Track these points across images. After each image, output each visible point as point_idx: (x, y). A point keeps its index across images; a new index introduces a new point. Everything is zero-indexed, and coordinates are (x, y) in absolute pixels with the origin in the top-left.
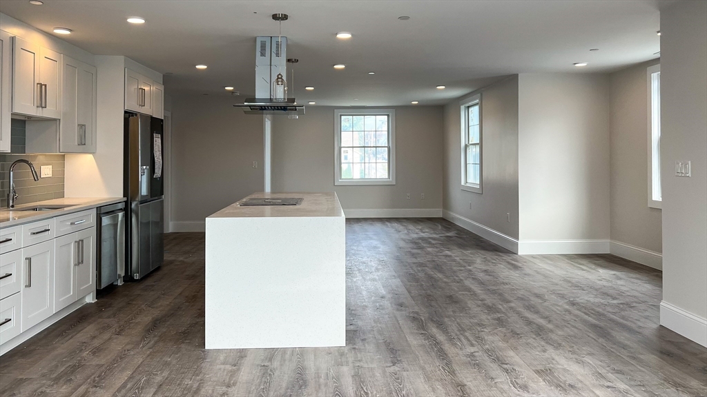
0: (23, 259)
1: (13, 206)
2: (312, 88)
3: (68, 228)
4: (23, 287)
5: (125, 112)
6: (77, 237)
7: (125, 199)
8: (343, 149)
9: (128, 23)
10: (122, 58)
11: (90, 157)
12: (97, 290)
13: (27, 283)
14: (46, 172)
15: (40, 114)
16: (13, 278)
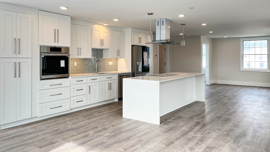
1: (96, 72)
2: (212, 32)
3: (105, 79)
5: (132, 45)
6: (109, 82)
7: (132, 72)
8: (244, 56)
9: (114, 21)
10: (130, 29)
11: (123, 59)
12: (119, 98)
13: (89, 92)
14: (111, 63)
15: (101, 47)
16: (84, 90)
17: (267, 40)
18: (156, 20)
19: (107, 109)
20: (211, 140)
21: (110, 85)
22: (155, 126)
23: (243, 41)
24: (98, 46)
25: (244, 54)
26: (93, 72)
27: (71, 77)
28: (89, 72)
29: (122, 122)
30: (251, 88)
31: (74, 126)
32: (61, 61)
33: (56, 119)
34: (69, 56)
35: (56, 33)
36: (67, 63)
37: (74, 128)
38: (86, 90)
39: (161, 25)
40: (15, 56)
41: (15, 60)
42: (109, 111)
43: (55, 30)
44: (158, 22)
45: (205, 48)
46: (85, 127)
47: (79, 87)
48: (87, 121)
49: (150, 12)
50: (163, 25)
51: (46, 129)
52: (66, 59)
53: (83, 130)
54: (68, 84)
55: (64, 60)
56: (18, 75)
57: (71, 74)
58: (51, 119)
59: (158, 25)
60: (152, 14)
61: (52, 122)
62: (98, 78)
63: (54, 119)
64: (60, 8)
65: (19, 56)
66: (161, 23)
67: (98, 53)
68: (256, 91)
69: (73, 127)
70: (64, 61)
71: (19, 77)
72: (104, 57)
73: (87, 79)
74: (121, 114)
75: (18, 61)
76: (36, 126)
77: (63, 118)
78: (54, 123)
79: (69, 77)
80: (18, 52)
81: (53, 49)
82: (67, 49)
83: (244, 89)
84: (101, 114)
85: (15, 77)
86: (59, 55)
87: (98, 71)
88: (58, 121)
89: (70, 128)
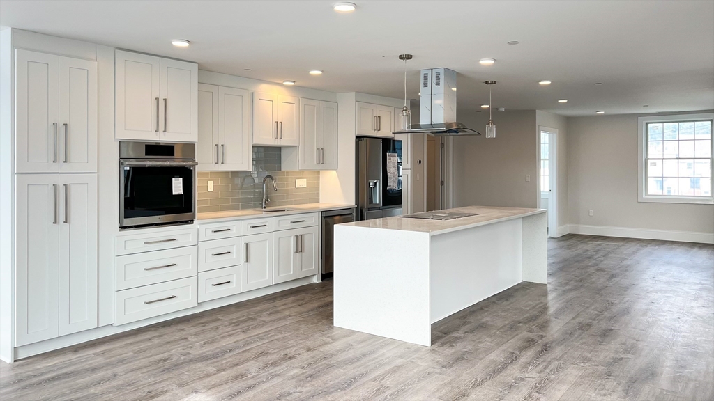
0: (243, 244)
1: (265, 208)
2: (566, 101)
3: (288, 225)
4: (243, 262)
5: (357, 137)
6: (298, 232)
7: (356, 206)
8: (649, 162)
9: (310, 75)
10: (353, 94)
11: (334, 172)
12: (322, 274)
13: (245, 260)
14: (301, 183)
15: (277, 143)
16: (234, 255)
17: (709, 122)
18: (420, 72)
19: (294, 304)
20: (564, 388)
21: (300, 240)
22: (418, 349)
23: (647, 123)
24: (268, 140)
25: (649, 157)
26: (254, 207)
27: (199, 221)
28: (244, 207)
29: (333, 340)
30: (666, 246)
31: (209, 349)
32: (173, 179)
33: (162, 331)
34: (194, 166)
35: (161, 106)
36: (188, 186)
37: (208, 353)
38: (237, 255)
39: (434, 85)
40: (54, 168)
41: (54, 179)
42: (298, 309)
43: (157, 99)
44: (426, 77)
45: (547, 142)
46: (238, 351)
47: (221, 246)
48: (242, 336)
49: (404, 53)
50: (438, 84)
51: (136, 357)
52: (187, 175)
53: (230, 359)
54: (191, 239)
55: (180, 177)
56: (62, 217)
57: (200, 211)
58: (148, 331)
59: (425, 85)
60: (410, 57)
61: (150, 339)
62: (268, 221)
63: (155, 330)
64: (171, 43)
65: (65, 168)
66: (434, 80)
67: (268, 157)
68: (681, 256)
69: (204, 353)
70: (181, 179)
71: (66, 222)
72: (284, 168)
73: (241, 224)
74: (329, 316)
75: (62, 180)
76: (110, 350)
77: (180, 326)
78: (156, 341)
79: (195, 221)
80: (62, 158)
81: (154, 149)
82: (190, 148)
83: (649, 249)
84: (279, 316)
85: (55, 222)
86: (167, 164)
87: (268, 204)
88: (166, 337)
89: (199, 355)
